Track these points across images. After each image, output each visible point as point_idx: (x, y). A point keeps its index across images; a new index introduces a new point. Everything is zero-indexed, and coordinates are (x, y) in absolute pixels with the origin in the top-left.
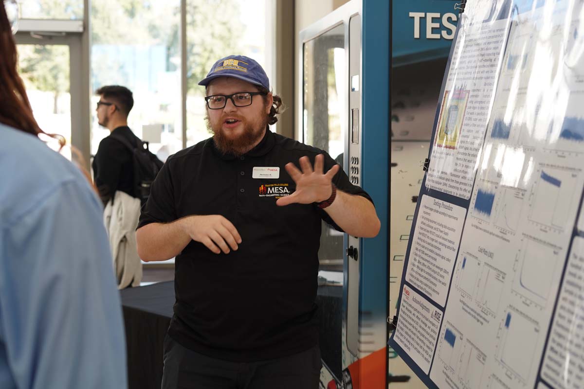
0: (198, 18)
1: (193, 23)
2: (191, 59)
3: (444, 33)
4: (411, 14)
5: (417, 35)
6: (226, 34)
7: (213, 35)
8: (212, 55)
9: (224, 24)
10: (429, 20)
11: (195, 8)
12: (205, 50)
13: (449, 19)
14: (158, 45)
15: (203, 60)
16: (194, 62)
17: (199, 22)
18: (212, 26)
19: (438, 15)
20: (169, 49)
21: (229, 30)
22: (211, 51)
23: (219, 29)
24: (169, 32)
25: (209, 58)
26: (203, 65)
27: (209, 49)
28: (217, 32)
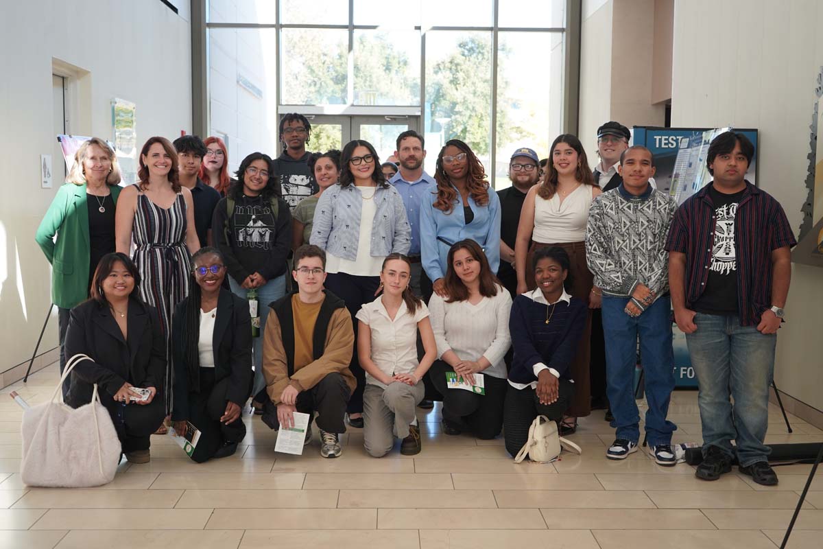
3: (670, 145)
4: (655, 137)
5: (657, 146)
7: (475, 93)
8: (473, 114)
10: (663, 139)
12: (467, 108)
13: (672, 139)
18: (474, 84)
19: (667, 137)
22: (473, 110)
25: (470, 117)
26: (464, 124)
27: (471, 107)
28: (479, 90)
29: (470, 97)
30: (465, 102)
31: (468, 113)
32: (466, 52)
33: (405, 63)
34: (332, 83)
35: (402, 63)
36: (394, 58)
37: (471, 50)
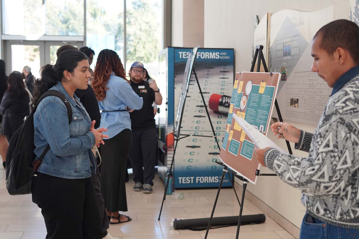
0: (132, 20)
1: (130, 22)
2: (129, 43)
6: (148, 28)
7: (140, 29)
8: (140, 41)
9: (147, 23)
11: (131, 14)
12: (136, 38)
14: (110, 34)
15: (135, 44)
16: (130, 45)
17: (132, 22)
18: (140, 24)
20: (116, 37)
21: (150, 27)
22: (140, 39)
23: (144, 26)
24: (116, 28)
25: (138, 43)
26: (135, 46)
27: (138, 37)
28: (143, 28)
29: (138, 32)
30: (135, 34)
31: (137, 41)
32: (136, 7)
33: (104, 13)
34: (60, 23)
35: (103, 13)
36: (98, 10)
37: (139, 6)
